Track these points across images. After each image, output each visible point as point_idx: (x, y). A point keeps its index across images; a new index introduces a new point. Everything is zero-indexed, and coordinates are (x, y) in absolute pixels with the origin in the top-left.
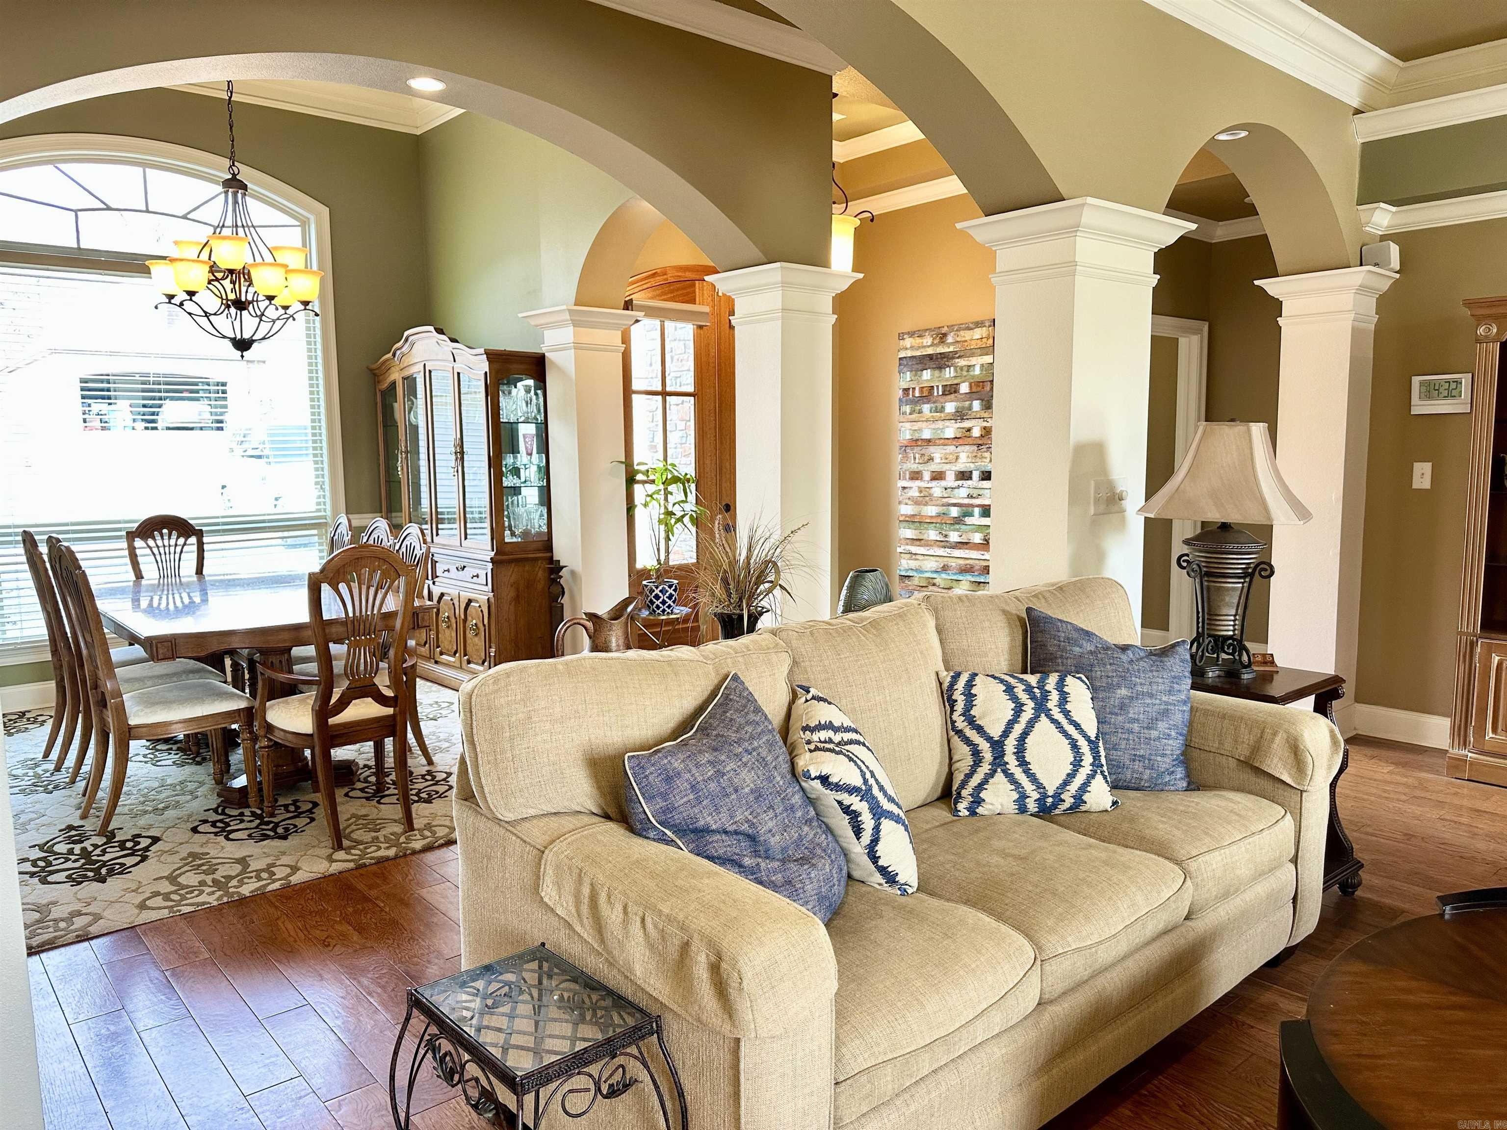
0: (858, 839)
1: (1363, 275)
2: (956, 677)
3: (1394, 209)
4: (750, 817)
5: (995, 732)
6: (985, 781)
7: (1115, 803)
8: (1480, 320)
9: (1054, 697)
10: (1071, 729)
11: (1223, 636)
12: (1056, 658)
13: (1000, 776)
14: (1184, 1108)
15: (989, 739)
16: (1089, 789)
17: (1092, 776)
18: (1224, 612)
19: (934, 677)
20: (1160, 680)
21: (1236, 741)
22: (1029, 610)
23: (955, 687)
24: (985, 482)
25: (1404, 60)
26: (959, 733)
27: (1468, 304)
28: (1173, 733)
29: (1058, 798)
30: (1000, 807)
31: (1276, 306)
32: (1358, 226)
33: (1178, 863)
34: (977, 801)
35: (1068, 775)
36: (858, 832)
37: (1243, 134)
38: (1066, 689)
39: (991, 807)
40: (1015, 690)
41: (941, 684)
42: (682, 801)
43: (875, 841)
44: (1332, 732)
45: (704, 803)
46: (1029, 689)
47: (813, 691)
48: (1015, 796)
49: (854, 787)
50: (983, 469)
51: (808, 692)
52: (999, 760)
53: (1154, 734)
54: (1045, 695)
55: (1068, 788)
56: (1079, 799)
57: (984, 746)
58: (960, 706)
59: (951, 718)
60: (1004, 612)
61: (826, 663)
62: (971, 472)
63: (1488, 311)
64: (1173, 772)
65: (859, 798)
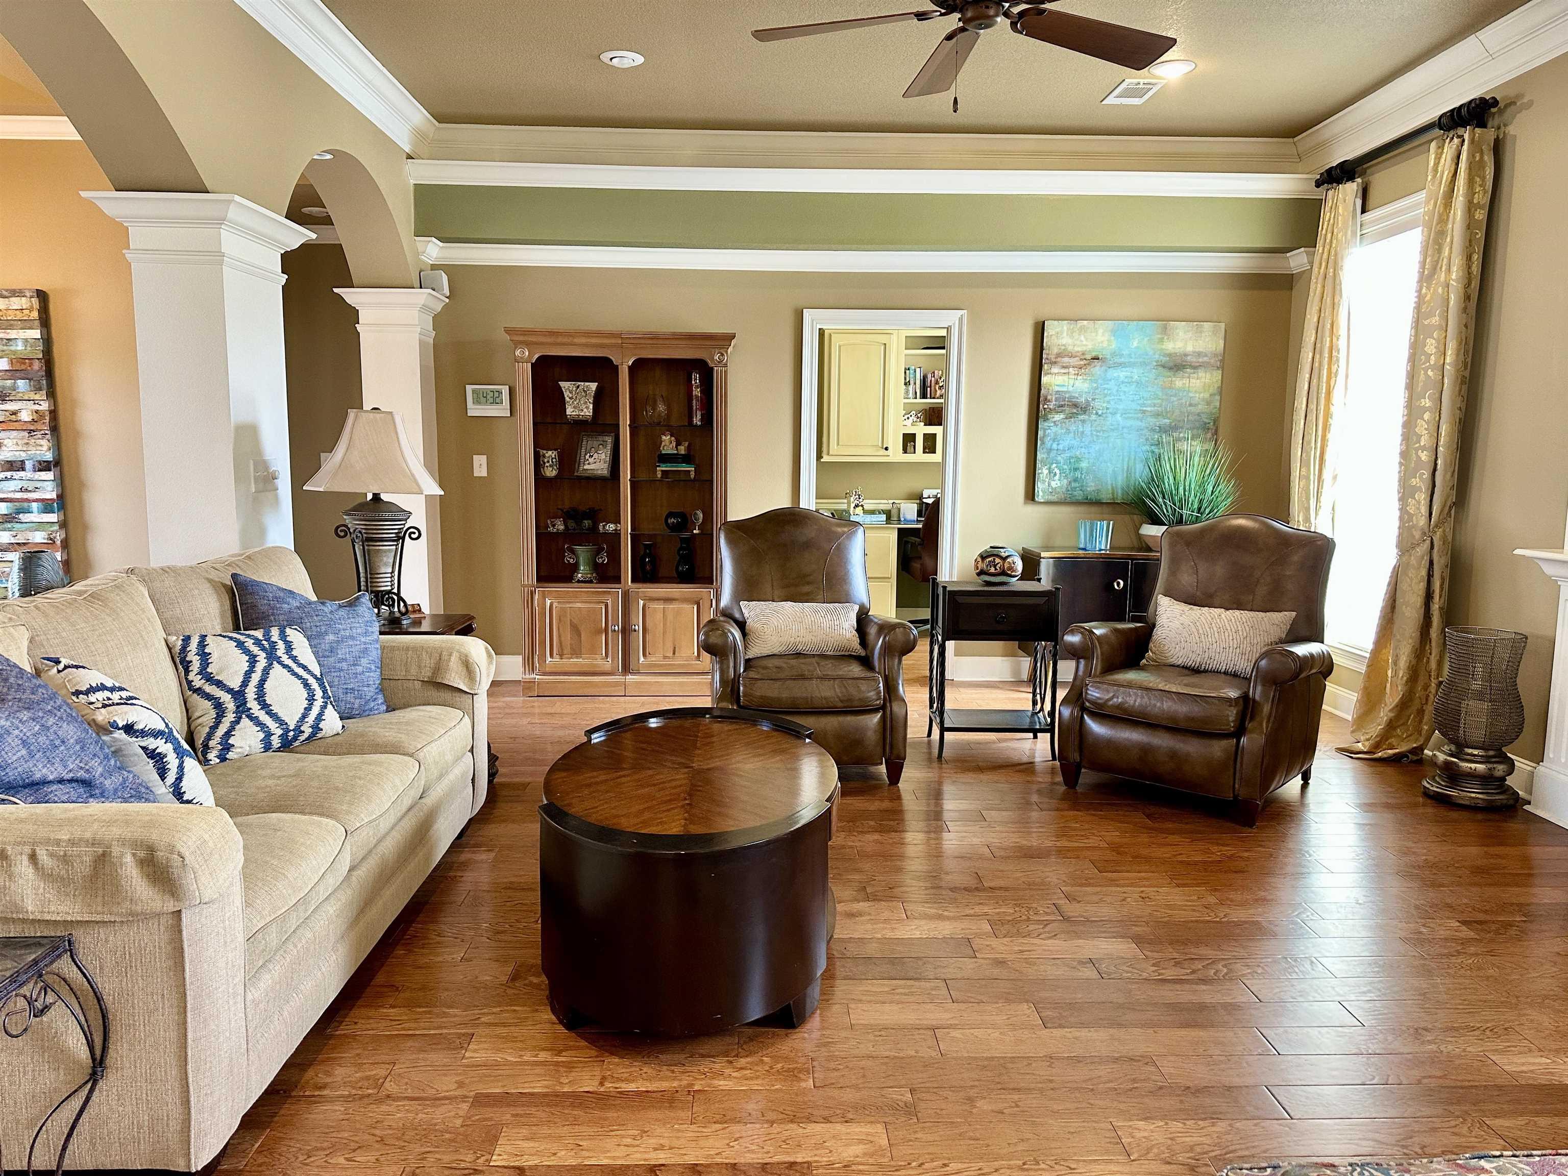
0: (163, 780)
1: (425, 296)
2: (187, 640)
3: (441, 244)
4: (82, 765)
5: (235, 684)
6: (232, 728)
7: (343, 727)
8: (517, 344)
9: (281, 646)
10: (300, 671)
11: (382, 591)
12: (268, 616)
13: (245, 721)
14: (439, 935)
15: (230, 691)
16: (323, 717)
17: (324, 707)
18: (383, 570)
19: (163, 643)
20: (358, 625)
21: (420, 667)
22: (234, 576)
23: (188, 649)
24: (44, 473)
25: (439, 122)
26: (198, 691)
27: (508, 331)
28: (373, 667)
29: (298, 730)
30: (248, 749)
31: (353, 314)
32: (417, 254)
33: (411, 755)
34: (227, 747)
35: (305, 709)
36: (162, 773)
37: (329, 157)
38: (288, 639)
39: (239, 750)
40: (246, 644)
41: (170, 649)
42: (15, 758)
43: (179, 779)
44: (486, 648)
45: (37, 756)
46: (257, 642)
47: (64, 661)
48: (262, 735)
49: (159, 731)
50: (39, 459)
51: (57, 662)
52: (242, 708)
53: (360, 669)
54: (273, 645)
55: (306, 720)
56: (316, 728)
57: (226, 698)
58: (196, 666)
59: (186, 679)
60: (210, 581)
61: (64, 634)
62: (23, 462)
63: (521, 338)
64: (376, 699)
65: (164, 740)
